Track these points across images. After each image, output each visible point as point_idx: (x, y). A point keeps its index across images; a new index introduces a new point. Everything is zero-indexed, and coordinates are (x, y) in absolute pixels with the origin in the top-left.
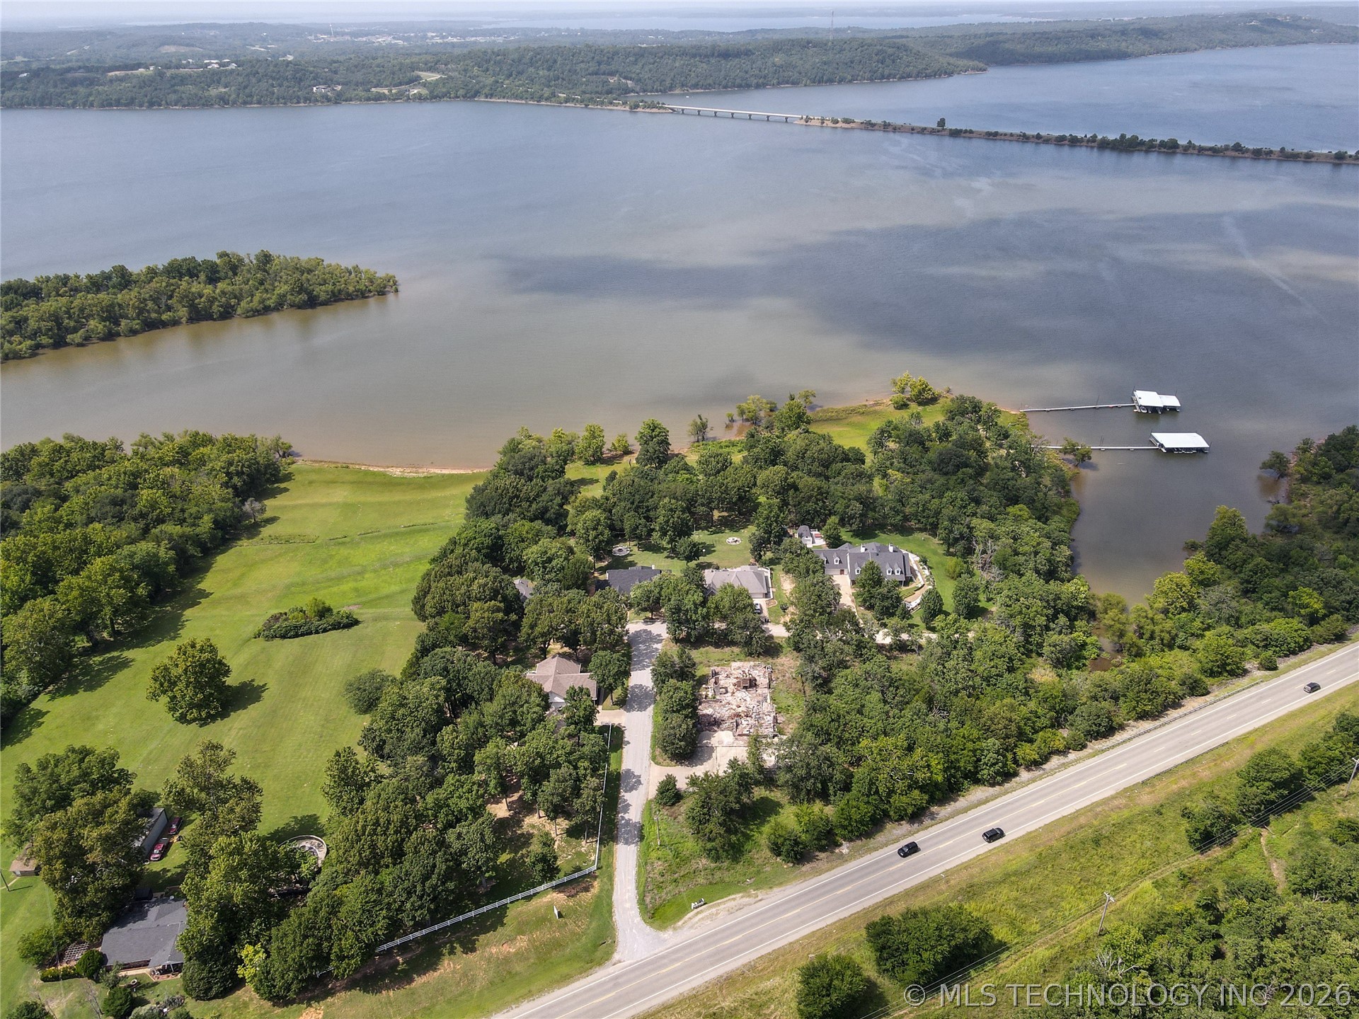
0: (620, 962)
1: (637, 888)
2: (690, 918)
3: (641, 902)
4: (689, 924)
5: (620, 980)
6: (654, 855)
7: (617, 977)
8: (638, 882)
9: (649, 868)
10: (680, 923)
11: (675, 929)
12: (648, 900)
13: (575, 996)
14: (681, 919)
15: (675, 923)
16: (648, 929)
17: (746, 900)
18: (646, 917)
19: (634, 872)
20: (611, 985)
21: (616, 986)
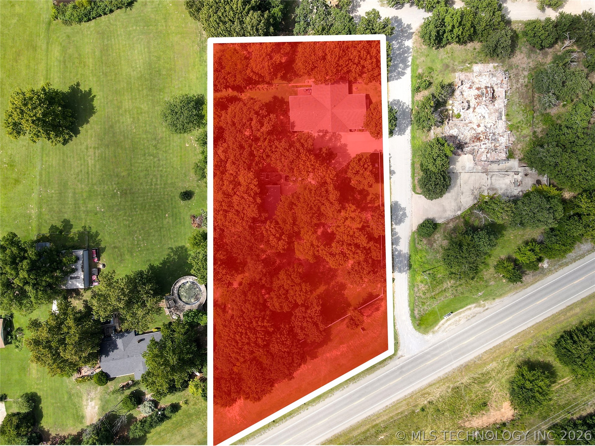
0: (402, 356)
1: (409, 306)
2: (443, 324)
3: (413, 316)
4: (442, 328)
5: (404, 369)
6: (419, 278)
7: (402, 367)
8: (410, 301)
9: (416, 289)
10: (436, 328)
11: (433, 332)
12: (416, 312)
13: (379, 380)
14: (437, 324)
15: (433, 328)
16: (417, 334)
17: (478, 309)
18: (416, 325)
19: (407, 294)
20: (398, 372)
21: (402, 373)
